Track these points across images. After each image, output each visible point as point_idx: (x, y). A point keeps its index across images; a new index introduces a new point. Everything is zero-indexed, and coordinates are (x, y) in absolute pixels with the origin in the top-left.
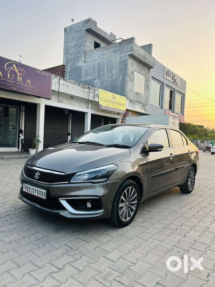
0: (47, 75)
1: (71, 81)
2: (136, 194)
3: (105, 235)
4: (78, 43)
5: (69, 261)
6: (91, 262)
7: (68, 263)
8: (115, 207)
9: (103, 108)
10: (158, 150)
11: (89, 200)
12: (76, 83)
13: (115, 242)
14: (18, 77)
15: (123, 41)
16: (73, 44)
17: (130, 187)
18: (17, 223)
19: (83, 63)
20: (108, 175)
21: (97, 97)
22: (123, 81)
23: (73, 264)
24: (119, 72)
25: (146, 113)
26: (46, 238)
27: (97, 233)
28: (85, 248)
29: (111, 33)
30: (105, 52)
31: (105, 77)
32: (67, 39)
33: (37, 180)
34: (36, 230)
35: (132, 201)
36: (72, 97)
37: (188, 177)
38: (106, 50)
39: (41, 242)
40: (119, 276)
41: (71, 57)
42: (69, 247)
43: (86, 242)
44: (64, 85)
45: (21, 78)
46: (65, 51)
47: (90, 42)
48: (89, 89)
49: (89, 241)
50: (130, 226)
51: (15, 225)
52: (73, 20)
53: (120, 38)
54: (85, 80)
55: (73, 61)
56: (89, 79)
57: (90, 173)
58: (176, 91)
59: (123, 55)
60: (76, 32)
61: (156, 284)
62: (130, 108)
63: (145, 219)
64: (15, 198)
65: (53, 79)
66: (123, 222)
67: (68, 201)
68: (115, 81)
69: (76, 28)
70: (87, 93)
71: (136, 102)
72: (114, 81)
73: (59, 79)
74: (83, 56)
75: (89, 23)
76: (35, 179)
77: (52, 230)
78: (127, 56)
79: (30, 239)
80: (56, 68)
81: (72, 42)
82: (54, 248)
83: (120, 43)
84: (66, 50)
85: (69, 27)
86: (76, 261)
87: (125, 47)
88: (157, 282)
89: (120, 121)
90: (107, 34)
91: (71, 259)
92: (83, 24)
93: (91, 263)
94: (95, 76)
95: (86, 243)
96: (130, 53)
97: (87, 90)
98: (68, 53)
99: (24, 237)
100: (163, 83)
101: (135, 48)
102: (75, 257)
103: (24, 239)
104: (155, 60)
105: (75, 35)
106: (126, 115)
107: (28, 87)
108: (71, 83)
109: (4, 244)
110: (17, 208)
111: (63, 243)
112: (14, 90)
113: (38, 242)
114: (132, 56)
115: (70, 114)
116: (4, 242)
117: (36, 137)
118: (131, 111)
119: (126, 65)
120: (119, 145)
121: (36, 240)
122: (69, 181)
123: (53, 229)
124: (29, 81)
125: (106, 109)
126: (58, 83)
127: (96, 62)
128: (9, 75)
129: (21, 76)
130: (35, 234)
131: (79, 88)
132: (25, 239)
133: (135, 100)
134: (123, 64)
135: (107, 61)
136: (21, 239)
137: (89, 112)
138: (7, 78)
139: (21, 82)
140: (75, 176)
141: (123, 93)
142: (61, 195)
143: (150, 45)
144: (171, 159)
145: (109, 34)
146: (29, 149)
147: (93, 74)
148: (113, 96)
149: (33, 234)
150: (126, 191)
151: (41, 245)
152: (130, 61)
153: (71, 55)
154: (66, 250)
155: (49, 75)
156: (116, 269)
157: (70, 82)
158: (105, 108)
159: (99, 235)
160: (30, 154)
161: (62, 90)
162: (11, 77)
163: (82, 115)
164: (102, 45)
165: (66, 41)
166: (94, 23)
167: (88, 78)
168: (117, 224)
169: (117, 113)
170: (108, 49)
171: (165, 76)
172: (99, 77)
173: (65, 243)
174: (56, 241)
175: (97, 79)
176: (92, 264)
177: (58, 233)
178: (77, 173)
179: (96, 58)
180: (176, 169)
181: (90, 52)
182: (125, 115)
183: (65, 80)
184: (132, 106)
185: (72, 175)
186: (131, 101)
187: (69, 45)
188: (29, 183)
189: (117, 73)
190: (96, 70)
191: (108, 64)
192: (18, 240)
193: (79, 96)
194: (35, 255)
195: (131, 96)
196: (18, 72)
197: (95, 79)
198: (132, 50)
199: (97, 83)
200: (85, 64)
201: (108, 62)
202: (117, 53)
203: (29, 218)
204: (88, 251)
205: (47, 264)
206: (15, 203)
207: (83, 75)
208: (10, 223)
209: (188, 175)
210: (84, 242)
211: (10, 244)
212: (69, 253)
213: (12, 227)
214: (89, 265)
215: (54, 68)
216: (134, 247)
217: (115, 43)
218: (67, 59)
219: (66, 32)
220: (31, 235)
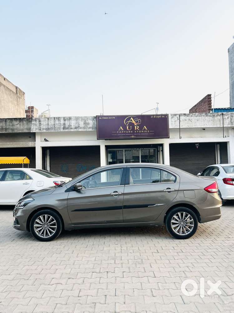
0: (163, 117)
1: (195, 114)
2: (55, 221)
12: (202, 114)
14: (136, 127)
17: (46, 215)
36: (204, 129)
45: (138, 127)
48: (222, 116)
65: (172, 118)
70: (220, 121)
73: (179, 116)
97: (219, 117)
107: (145, 133)
112: (133, 138)
115: (217, 146)
124: (145, 127)
126: (179, 120)
128: (127, 127)
129: (138, 125)
131: (207, 118)
138: (126, 130)
139: (138, 130)
155: (165, 116)
157: (193, 115)
162: (129, 128)
183: (187, 115)
196: (135, 122)
219: (230, 52)
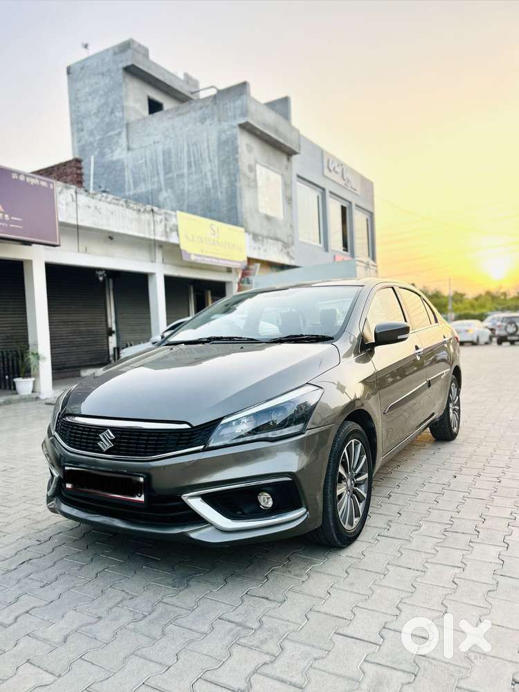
0: (44, 184)
1: (106, 198)
2: (365, 457)
3: (314, 575)
4: (106, 104)
5: (256, 665)
6: (315, 656)
7: (255, 672)
8: (330, 496)
9: (193, 258)
10: (399, 337)
11: (268, 489)
12: (119, 200)
13: (347, 588)
15: (219, 92)
16: (93, 105)
17: (353, 441)
18: (61, 580)
19: (125, 152)
20: (303, 415)
21: (175, 233)
22: (232, 190)
23: (267, 669)
24: (219, 166)
25: (293, 263)
26: (160, 608)
27: (290, 572)
28: (279, 619)
29: (186, 75)
30: (178, 122)
31: (184, 183)
32: (76, 94)
33: (108, 452)
34: (123, 591)
35: (359, 475)
36: (111, 237)
37: (449, 401)
38: (181, 117)
39: (151, 622)
40: (409, 683)
41: (91, 139)
42: (238, 624)
43: (274, 601)
44: (89, 207)
46: (75, 125)
47: (136, 97)
48: (151, 215)
49: (280, 597)
50: (362, 541)
51: (59, 588)
52: (86, 46)
53: (210, 85)
54: (134, 195)
55: (98, 149)
56: (144, 190)
57: (256, 415)
58: (354, 207)
59: (225, 125)
60: (99, 74)
61: (513, 684)
62: (255, 256)
63: (390, 518)
64: (25, 512)
65: (60, 193)
66: (347, 533)
67: (207, 498)
68: (212, 191)
69: (97, 66)
70: (149, 224)
71: (268, 237)
72: (208, 191)
73: (76, 193)
74: (124, 135)
75: (130, 52)
76: (101, 452)
77: (168, 584)
78: (234, 127)
79: (116, 619)
80: (58, 169)
81: (90, 100)
82: (197, 634)
83: (214, 97)
84: (77, 123)
85: (77, 63)
86: (275, 660)
87: (228, 106)
88: (511, 679)
89: (236, 287)
90: (177, 78)
91: (257, 658)
92: (115, 54)
93: (315, 659)
94: (159, 181)
95: (274, 604)
96: (242, 121)
97: (147, 216)
98: (82, 130)
99: (100, 618)
100: (324, 189)
101: (252, 108)
102: (265, 648)
103: (101, 623)
104: (300, 136)
105: (96, 83)
106: (248, 271)
108: (107, 202)
109: (48, 647)
110: (42, 539)
111: (212, 616)
113: (142, 623)
114: (247, 128)
115: (109, 281)
116: (45, 640)
117: (30, 348)
118: (257, 261)
119: (235, 150)
120: (302, 335)
121: (135, 621)
122: (205, 442)
123: (170, 581)
125: (199, 260)
126: (74, 204)
127: (160, 148)
130: (124, 602)
131: (128, 212)
132: (102, 621)
133: (265, 233)
134: (227, 149)
135: (185, 143)
136: (91, 624)
137: (158, 271)
140: (219, 428)
141: (235, 220)
142: (187, 483)
143: (285, 101)
144: (418, 358)
145: (181, 76)
146: (16, 380)
147: (154, 177)
148: (212, 227)
149: (118, 603)
150: (345, 451)
151: (156, 631)
152: (244, 140)
153: (91, 133)
154: (232, 634)
155: (48, 183)
156: (389, 664)
157: (103, 199)
158: (197, 258)
159: (296, 575)
160: (17, 393)
161: (85, 222)
163: (140, 281)
164: (168, 104)
165: (74, 101)
166: (143, 52)
167: (141, 188)
168: (336, 539)
169: (225, 269)
170: (186, 112)
171: (326, 171)
172: (170, 184)
173: (219, 613)
174: (193, 614)
175: (166, 190)
176: (320, 661)
177: (187, 590)
178: (221, 419)
179: (157, 138)
180: (429, 384)
181: (140, 125)
182: (245, 273)
183: (91, 195)
184: (259, 248)
185: (212, 426)
186: (255, 237)
187: (83, 109)
188: (82, 463)
189: (216, 170)
190: (161, 167)
191: (189, 151)
192: (84, 628)
193: (130, 233)
194: (152, 665)
195: (255, 224)
197: (160, 190)
198: (245, 113)
199: (165, 199)
200: (130, 153)
201: (188, 146)
202: (208, 122)
203: (89, 559)
204: (292, 627)
205: (198, 683)
206: (29, 524)
207: (129, 182)
208: (43, 584)
209: (449, 397)
210: (269, 602)
211: (67, 643)
212: (243, 641)
213: (51, 593)
214: (314, 666)
215: (53, 167)
216: (404, 595)
217: (199, 100)
218: (80, 144)
220: (116, 608)
